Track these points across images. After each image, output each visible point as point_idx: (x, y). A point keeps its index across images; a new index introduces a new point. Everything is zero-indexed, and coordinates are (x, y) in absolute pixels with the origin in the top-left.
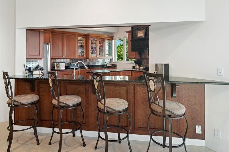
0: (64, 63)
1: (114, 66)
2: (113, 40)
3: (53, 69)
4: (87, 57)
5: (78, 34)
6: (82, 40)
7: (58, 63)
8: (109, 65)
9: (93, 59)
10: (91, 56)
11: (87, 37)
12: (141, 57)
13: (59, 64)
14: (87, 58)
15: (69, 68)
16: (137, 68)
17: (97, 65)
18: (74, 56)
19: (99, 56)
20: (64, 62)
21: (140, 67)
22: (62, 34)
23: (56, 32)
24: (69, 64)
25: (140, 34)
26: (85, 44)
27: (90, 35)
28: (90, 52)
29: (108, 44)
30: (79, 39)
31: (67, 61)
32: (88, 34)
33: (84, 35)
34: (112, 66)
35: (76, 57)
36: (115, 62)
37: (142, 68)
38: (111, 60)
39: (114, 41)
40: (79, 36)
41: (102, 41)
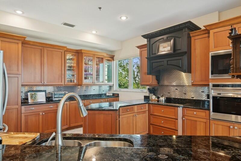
0: (44, 93)
1: (116, 95)
2: (113, 60)
3: (26, 102)
4: (80, 84)
5: (65, 49)
6: (71, 59)
7: (33, 93)
8: (109, 95)
9: (87, 86)
10: (85, 82)
11: (79, 54)
12: (158, 83)
13: (35, 94)
14: (78, 85)
15: (52, 101)
16: (154, 99)
17: (93, 95)
18: (60, 81)
19: (96, 81)
20: (45, 91)
21: (158, 98)
22: (41, 48)
23: (32, 43)
24: (52, 94)
25: (164, 48)
26: (76, 65)
27: (84, 52)
28: (84, 76)
29: (107, 66)
30: (68, 57)
31: (50, 89)
32: (81, 50)
33: (75, 51)
34: (113, 96)
35: (63, 83)
36: (115, 91)
37: (163, 99)
38: (111, 87)
39: (115, 61)
40: (67, 52)
41: (99, 61)
